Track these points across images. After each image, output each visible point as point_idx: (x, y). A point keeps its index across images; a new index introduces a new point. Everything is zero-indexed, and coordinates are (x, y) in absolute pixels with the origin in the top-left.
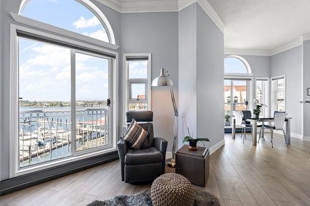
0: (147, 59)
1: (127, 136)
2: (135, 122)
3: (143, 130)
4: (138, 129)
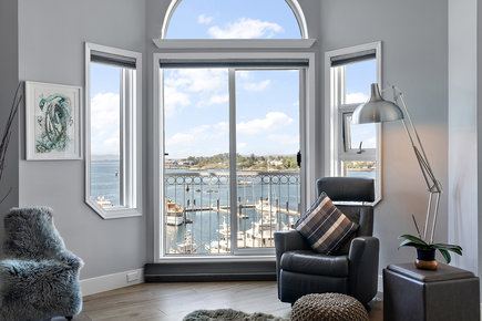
1: (303, 224)
2: (327, 199)
3: (343, 217)
4: (329, 213)
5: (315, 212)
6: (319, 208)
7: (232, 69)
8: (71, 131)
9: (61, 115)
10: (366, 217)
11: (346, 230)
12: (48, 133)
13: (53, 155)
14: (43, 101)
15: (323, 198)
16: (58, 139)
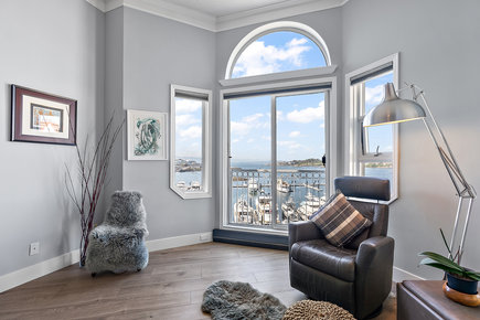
0: (390, 68)
1: (317, 216)
2: (341, 195)
3: (356, 213)
4: (342, 209)
5: (329, 207)
6: (333, 203)
7: (274, 96)
8: (159, 142)
9: (152, 131)
10: (380, 215)
11: (358, 226)
12: (143, 143)
13: (147, 157)
14: (140, 123)
15: (337, 195)
16: (150, 147)
